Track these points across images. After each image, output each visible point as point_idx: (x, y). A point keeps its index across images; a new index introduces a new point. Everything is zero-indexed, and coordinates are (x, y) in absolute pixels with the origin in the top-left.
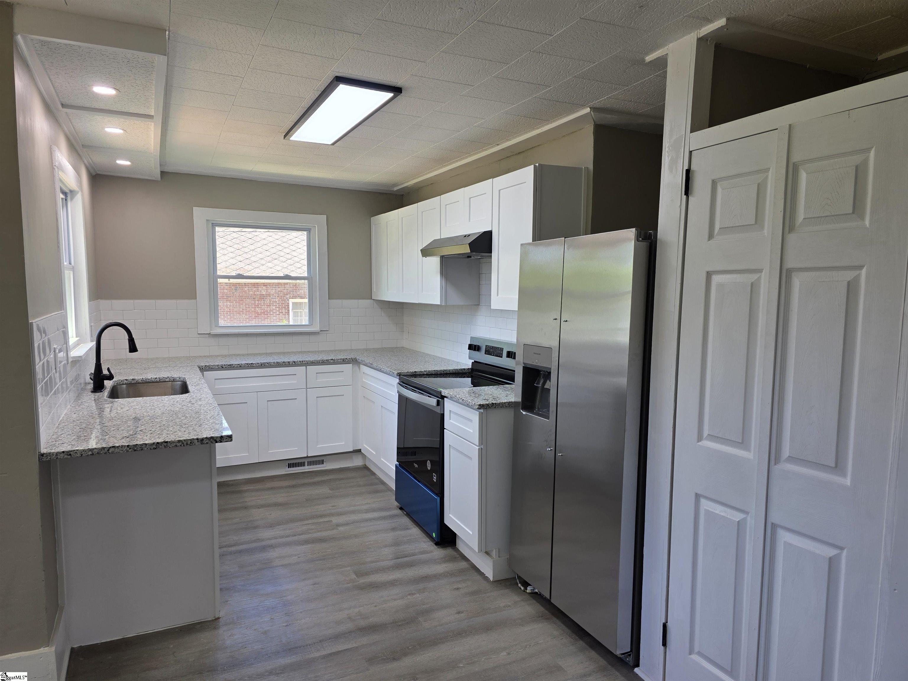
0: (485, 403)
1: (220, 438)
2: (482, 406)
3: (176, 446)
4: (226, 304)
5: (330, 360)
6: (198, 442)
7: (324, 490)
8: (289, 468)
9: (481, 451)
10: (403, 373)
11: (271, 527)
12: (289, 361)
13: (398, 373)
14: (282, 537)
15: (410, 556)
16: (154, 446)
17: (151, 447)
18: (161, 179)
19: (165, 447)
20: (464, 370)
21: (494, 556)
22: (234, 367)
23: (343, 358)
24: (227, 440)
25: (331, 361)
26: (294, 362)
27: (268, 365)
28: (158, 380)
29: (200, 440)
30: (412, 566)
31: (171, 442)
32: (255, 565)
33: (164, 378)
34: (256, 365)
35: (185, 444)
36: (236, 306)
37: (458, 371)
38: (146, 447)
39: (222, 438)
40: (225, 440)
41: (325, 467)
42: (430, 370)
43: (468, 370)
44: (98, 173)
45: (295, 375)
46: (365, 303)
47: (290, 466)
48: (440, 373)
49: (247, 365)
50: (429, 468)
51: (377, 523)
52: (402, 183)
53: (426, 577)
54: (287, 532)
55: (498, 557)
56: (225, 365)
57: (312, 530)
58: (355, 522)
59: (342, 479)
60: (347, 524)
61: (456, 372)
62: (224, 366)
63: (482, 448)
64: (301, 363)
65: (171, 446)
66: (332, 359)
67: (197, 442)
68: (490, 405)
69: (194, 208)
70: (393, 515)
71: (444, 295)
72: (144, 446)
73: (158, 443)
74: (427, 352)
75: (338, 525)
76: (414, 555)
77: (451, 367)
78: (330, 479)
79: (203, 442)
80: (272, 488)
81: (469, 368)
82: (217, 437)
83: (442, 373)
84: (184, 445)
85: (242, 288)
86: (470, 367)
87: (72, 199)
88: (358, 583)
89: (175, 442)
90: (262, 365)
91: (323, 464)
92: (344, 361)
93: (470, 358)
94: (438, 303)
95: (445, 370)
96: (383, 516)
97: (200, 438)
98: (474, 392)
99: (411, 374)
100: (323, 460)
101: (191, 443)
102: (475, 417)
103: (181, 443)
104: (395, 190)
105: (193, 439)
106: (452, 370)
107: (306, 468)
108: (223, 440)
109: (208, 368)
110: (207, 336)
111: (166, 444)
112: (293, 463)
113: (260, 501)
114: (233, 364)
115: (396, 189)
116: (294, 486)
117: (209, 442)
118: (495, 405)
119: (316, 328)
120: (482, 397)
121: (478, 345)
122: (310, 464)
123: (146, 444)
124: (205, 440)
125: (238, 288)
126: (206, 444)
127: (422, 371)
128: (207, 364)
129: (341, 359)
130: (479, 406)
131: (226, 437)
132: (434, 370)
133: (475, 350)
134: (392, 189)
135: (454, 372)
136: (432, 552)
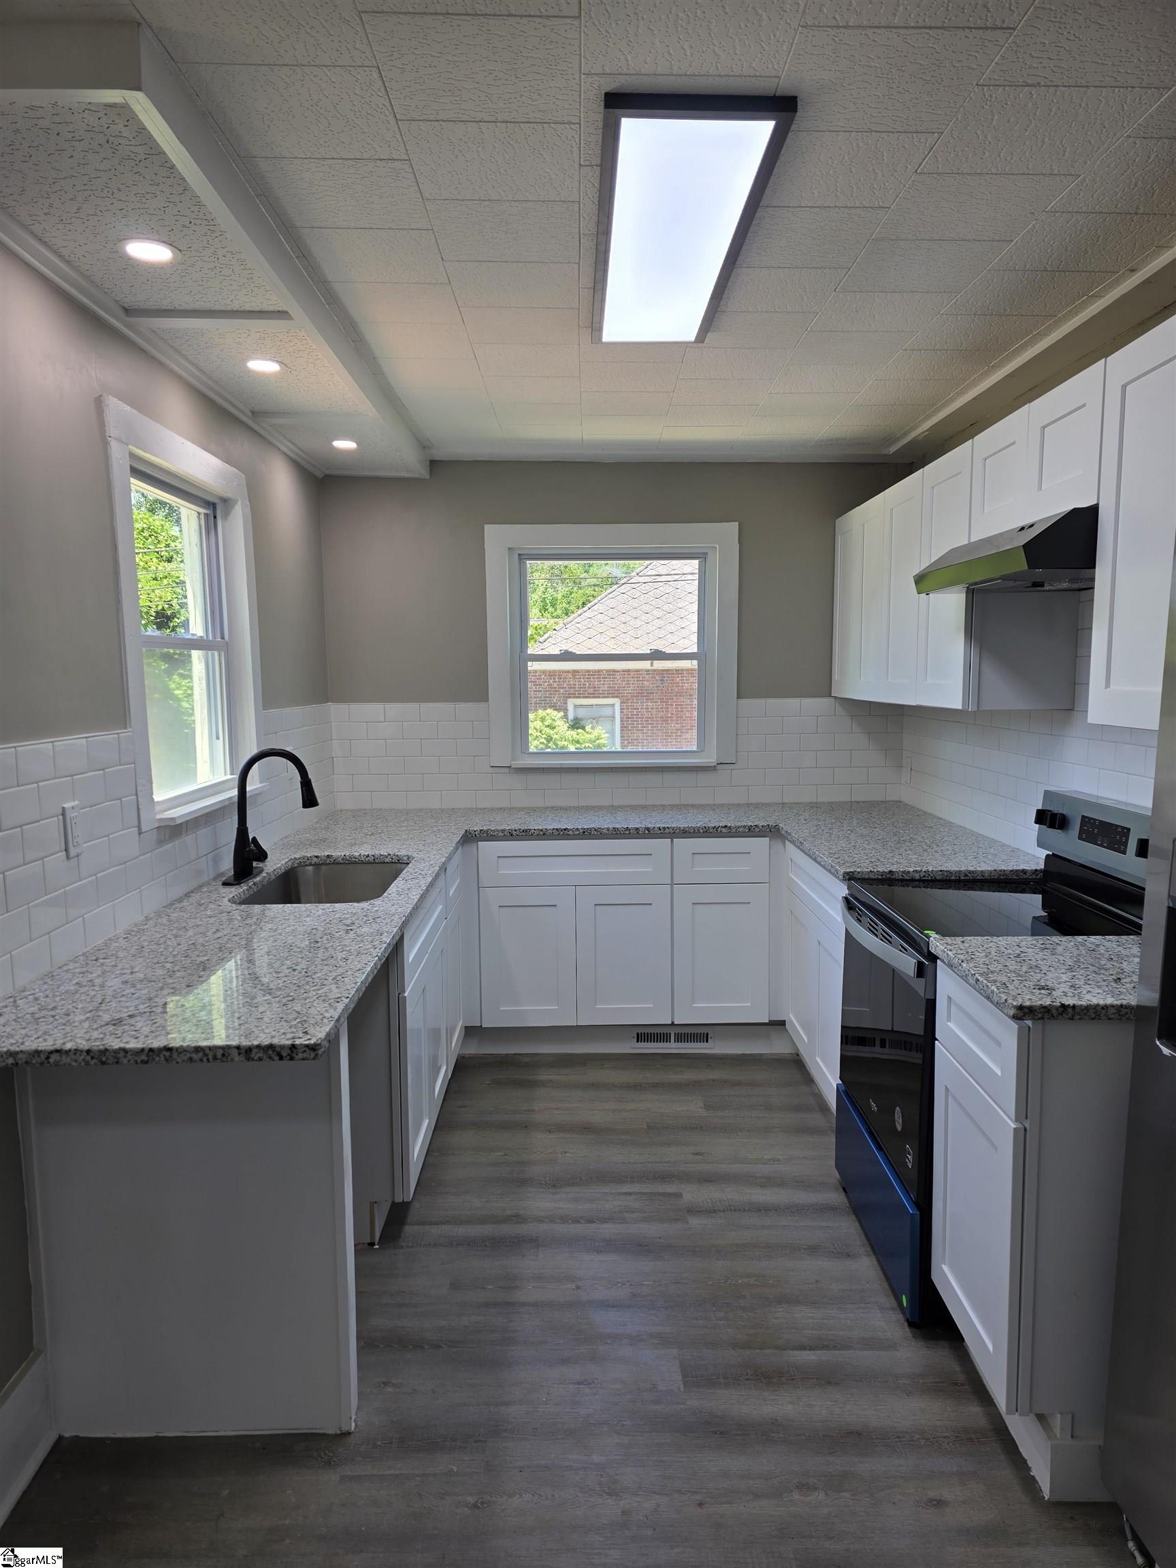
0: (1040, 1003)
1: (290, 1049)
2: (1026, 1010)
3: (191, 1059)
4: (647, 706)
5: (722, 827)
6: (239, 1054)
7: (691, 1107)
8: (638, 1041)
9: (1021, 1137)
10: (859, 873)
11: (554, 1186)
12: (637, 827)
13: (848, 873)
14: (564, 1219)
15: (835, 1348)
16: (144, 1057)
17: (136, 1058)
18: (432, 474)
19: (167, 1060)
20: (1022, 874)
21: (1057, 1431)
22: (532, 835)
23: (749, 824)
24: (305, 1055)
25: (724, 830)
26: (648, 829)
27: (596, 833)
28: (371, 859)
29: (243, 1051)
30: (829, 1383)
31: (180, 1050)
32: (483, 1288)
33: (381, 855)
34: (573, 832)
35: (210, 1057)
36: (662, 708)
37: (1006, 875)
38: (125, 1057)
39: (295, 1051)
40: (300, 1056)
41: (712, 1048)
42: (930, 870)
43: (1033, 873)
44: (328, 472)
45: (649, 856)
46: (815, 705)
47: (640, 1038)
48: (956, 877)
49: (558, 832)
50: (899, 1128)
51: (780, 1224)
52: (903, 434)
53: (859, 1434)
54: (580, 1207)
55: (1070, 1438)
56: (515, 830)
57: (633, 1212)
58: (731, 1210)
59: (739, 1084)
60: (711, 1211)
61: (1002, 877)
62: (514, 833)
63: (1025, 1130)
64: (662, 831)
65: (179, 1060)
66: (726, 826)
67: (237, 1054)
68: (1054, 1011)
69: (487, 527)
70: (823, 1205)
71: (974, 684)
72: (122, 1054)
73: (151, 1050)
74: (947, 817)
75: (692, 1211)
76: (844, 1345)
77: (985, 865)
78: (714, 1080)
79: (252, 1056)
80: (593, 1084)
81: (1036, 870)
82: (282, 1047)
83: (962, 878)
84: (208, 1060)
85: (672, 677)
86: (1042, 866)
87: (226, 515)
88: (682, 1406)
89: (189, 1052)
90: (584, 832)
91: (707, 1042)
92: (751, 832)
93: (1040, 844)
94: (958, 705)
95: (970, 872)
96: (799, 1203)
97: (244, 1047)
98: (1018, 956)
99: (880, 877)
100: (707, 1034)
101: (223, 1055)
102: (1008, 1034)
103: (200, 1055)
104: (891, 453)
105: (229, 1047)
106: (991, 872)
107: (673, 1047)
108: (297, 1054)
109: (485, 835)
110: (507, 770)
111: (168, 1054)
112: (646, 1034)
113: (559, 1114)
114: (530, 830)
115: (892, 449)
116: (636, 1087)
117: (265, 1058)
118: (1070, 1010)
119: (710, 758)
120: (1039, 976)
121: (1060, 814)
122: (680, 1038)
123: (125, 1051)
124: (254, 1051)
125: (666, 678)
126: (256, 1060)
127: (909, 872)
128: (485, 828)
129: (744, 827)
130: (1019, 1011)
131: (304, 1049)
132: (941, 871)
133: (1052, 826)
134: (885, 452)
135: (996, 877)
136: (891, 1346)
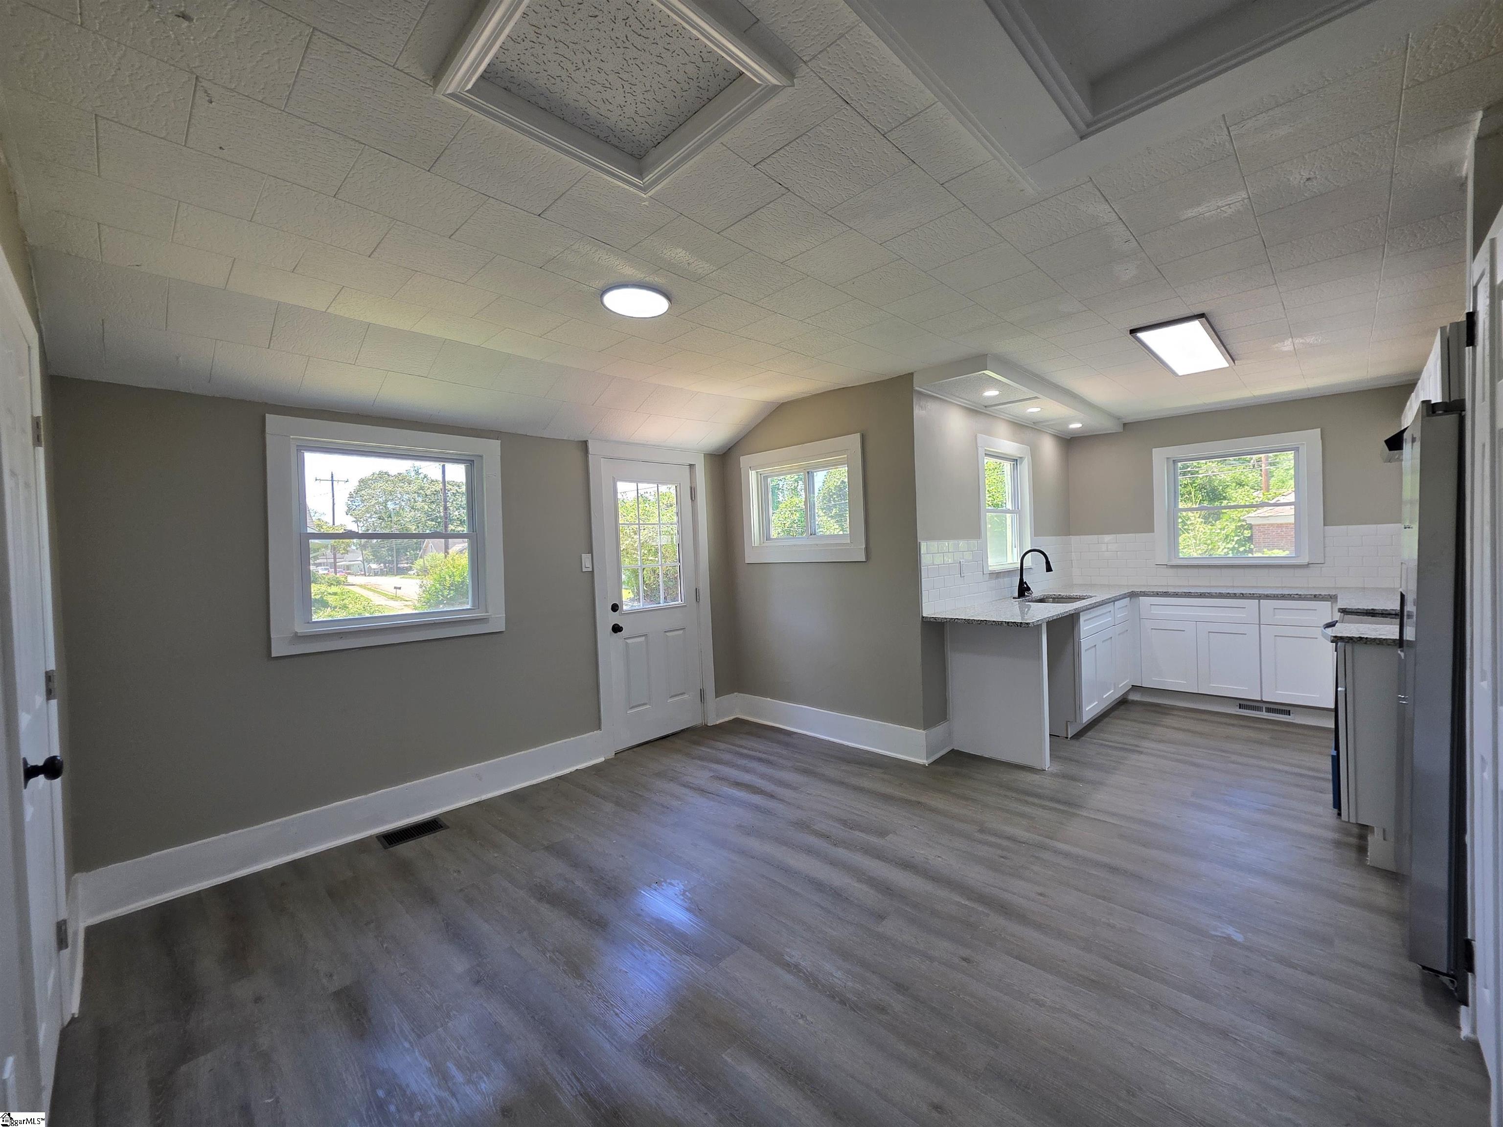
5: (1294, 594)
8: (1240, 708)
18: (1124, 430)
22: (1168, 595)
41: (1293, 719)
45: (1244, 608)
47: (1241, 706)
55: (1383, 840)
59: (1302, 734)
62: (1159, 593)
64: (1252, 596)
66: (1297, 594)
69: (1154, 450)
78: (1285, 731)
80: (1203, 720)
91: (1289, 715)
92: (1317, 598)
100: (1289, 710)
107: (1264, 715)
109: (1142, 594)
110: (1165, 566)
112: (1244, 704)
114: (1168, 592)
116: (1230, 724)
118: (1364, 639)
119: (1304, 560)
122: (1269, 710)
128: (1143, 591)
129: (1311, 595)
